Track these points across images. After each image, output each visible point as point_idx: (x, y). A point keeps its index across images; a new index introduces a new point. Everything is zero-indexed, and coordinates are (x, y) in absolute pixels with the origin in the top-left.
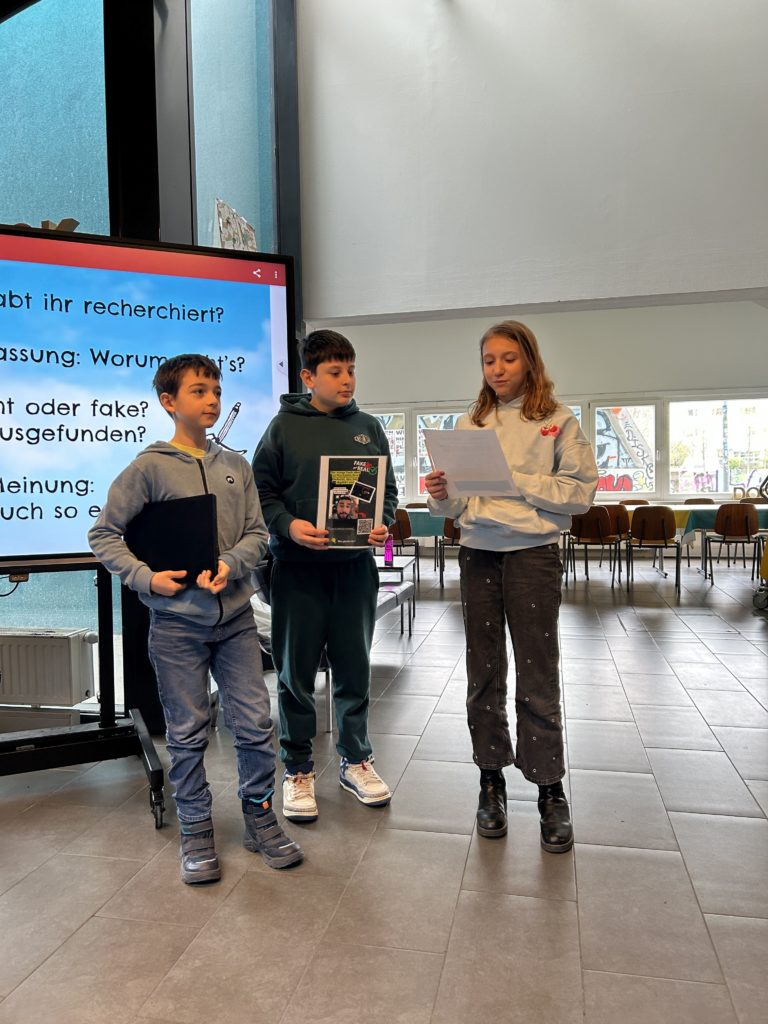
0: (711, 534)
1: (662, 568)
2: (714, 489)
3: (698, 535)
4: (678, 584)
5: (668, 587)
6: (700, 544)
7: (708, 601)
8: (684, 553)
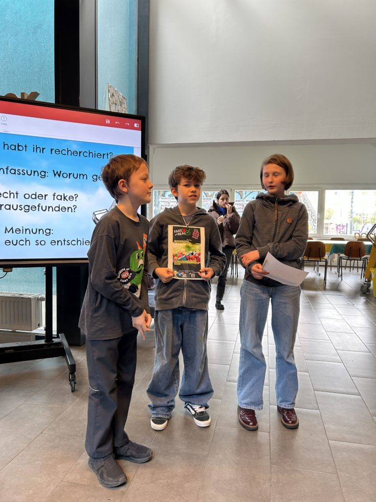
0: (342, 255)
1: (318, 271)
2: (345, 232)
3: (336, 255)
4: (325, 279)
5: (320, 280)
6: (337, 260)
7: (339, 288)
8: (329, 264)
